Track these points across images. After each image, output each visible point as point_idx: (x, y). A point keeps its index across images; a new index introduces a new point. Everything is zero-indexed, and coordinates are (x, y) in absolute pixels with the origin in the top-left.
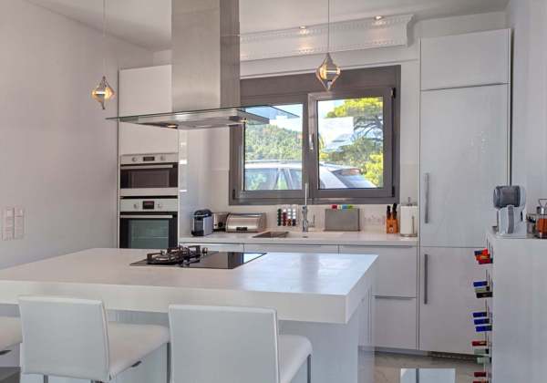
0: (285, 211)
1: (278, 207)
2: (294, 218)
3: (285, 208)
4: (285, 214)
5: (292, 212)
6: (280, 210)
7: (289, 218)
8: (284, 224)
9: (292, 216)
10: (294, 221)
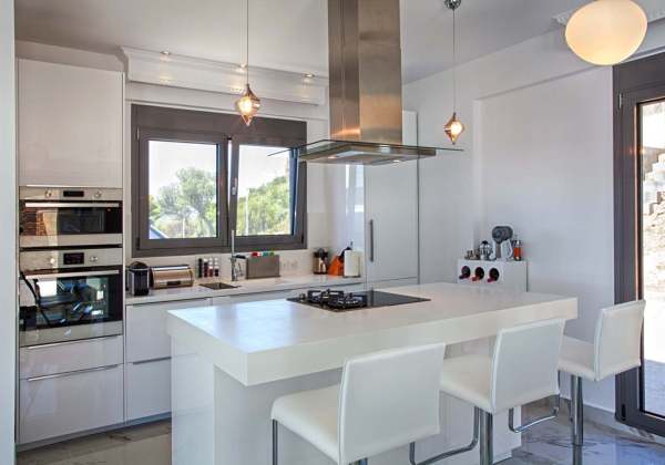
0: (205, 260)
1: (198, 256)
2: (217, 267)
3: (206, 258)
4: (206, 264)
5: (214, 262)
6: (200, 260)
7: (211, 268)
8: (206, 276)
9: (214, 265)
10: (217, 271)
